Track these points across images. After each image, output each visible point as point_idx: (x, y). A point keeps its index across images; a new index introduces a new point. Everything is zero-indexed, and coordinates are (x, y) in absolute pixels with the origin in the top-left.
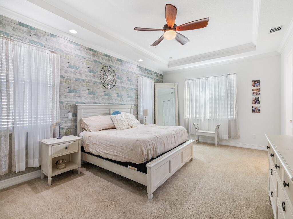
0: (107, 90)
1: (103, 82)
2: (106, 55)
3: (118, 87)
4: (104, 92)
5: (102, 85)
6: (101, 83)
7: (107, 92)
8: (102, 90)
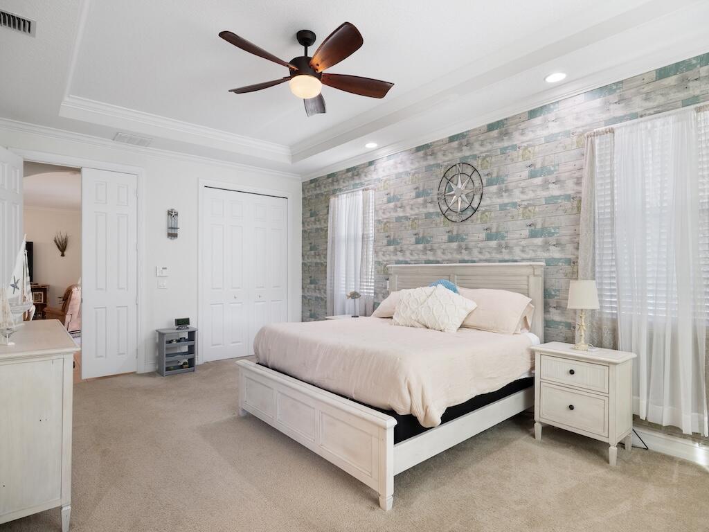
0: (455, 228)
1: (444, 208)
2: (452, 139)
3: (490, 211)
4: (449, 232)
5: (443, 217)
6: (441, 213)
7: (455, 233)
8: (442, 229)
